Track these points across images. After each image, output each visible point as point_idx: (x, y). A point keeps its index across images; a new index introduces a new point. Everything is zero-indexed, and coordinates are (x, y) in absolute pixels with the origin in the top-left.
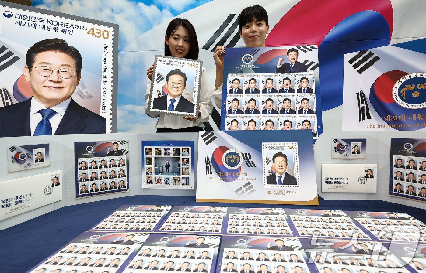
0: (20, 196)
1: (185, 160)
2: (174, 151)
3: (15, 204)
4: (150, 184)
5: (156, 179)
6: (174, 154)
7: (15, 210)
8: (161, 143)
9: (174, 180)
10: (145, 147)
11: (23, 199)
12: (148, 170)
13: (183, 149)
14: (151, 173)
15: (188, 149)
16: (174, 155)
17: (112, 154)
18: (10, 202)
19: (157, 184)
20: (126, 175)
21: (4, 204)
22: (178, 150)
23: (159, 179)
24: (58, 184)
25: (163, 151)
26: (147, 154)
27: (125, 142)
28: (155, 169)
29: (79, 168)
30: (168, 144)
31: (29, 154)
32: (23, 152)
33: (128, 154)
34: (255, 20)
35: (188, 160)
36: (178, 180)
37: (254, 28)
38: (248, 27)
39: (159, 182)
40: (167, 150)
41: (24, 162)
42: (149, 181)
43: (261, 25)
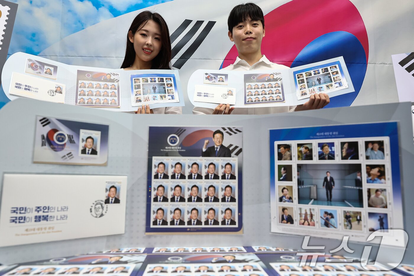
0: (46, 207)
1: (375, 171)
2: (344, 150)
3: (35, 221)
4: (289, 224)
5: (301, 214)
6: (344, 155)
7: (32, 232)
8: (312, 133)
9: (347, 217)
10: (276, 143)
11: (50, 214)
12: (283, 191)
13: (367, 143)
14: (290, 199)
15: (381, 144)
16: (343, 158)
17: (210, 152)
18: (27, 215)
19: (303, 224)
20: (237, 197)
21: (14, 215)
22: (354, 146)
23: (309, 213)
24: (117, 201)
25: (316, 151)
26: (280, 157)
27: (237, 130)
28: (299, 189)
29: (153, 174)
30: (328, 133)
31: (72, 136)
32: (61, 130)
33: (241, 154)
34: (250, 19)
35: (382, 169)
36: (358, 218)
37: (249, 27)
38: (241, 27)
39: (309, 221)
40: (326, 147)
41: (62, 149)
42: (286, 216)
43: (257, 25)
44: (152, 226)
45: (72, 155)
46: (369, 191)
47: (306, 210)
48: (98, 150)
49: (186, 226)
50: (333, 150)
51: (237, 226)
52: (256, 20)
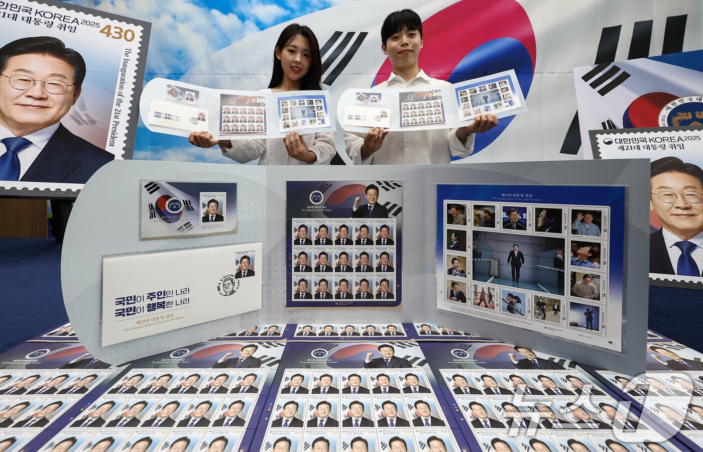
0: (161, 292)
2: (541, 218)
3: (148, 311)
4: (460, 302)
5: (476, 292)
6: (540, 225)
7: (146, 323)
8: (495, 193)
9: (540, 305)
10: (446, 202)
11: (166, 300)
12: (453, 262)
14: (463, 273)
15: (597, 215)
16: (537, 229)
17: (363, 212)
18: (137, 305)
19: (479, 304)
20: (395, 267)
21: (121, 307)
22: (555, 215)
23: (486, 292)
24: (251, 273)
25: (500, 215)
26: (451, 221)
27: (395, 184)
28: (474, 262)
29: (294, 239)
30: (518, 195)
31: (189, 201)
32: (175, 197)
33: (400, 215)
34: (406, 29)
35: (596, 249)
36: (556, 307)
37: (405, 39)
38: (396, 39)
39: (487, 302)
40: (515, 213)
41: (178, 219)
42: (456, 292)
43: (414, 35)
44: (293, 300)
45: (191, 225)
46: (574, 275)
47: (483, 289)
48: (224, 215)
49: (334, 300)
50: (524, 218)
51: (395, 300)
52: (414, 29)
